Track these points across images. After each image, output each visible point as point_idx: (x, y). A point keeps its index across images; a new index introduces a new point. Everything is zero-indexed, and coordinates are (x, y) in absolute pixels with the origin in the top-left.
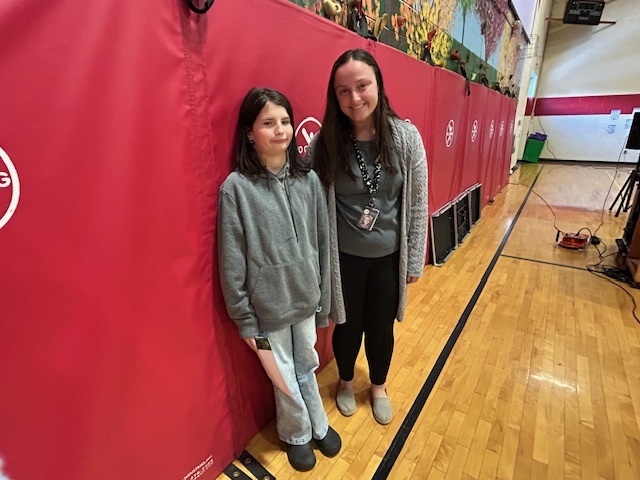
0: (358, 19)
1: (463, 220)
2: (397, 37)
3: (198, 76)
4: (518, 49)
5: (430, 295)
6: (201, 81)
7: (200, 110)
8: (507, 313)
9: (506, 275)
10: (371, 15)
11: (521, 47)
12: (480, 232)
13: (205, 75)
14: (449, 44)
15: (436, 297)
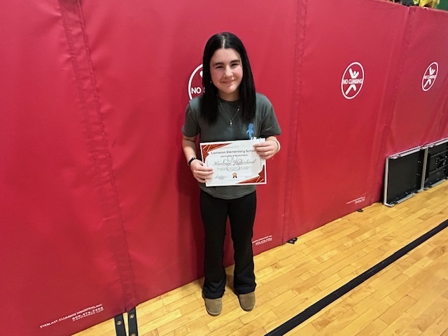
1: (440, 166)
3: (77, 30)
5: (359, 233)
7: (81, 58)
8: (441, 274)
13: (83, 29)
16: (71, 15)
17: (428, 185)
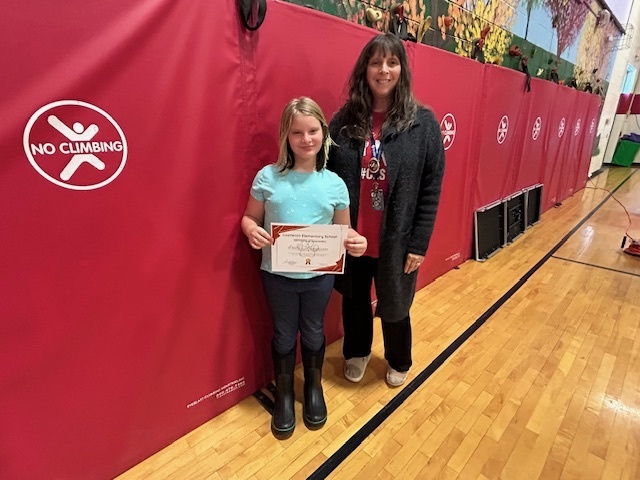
0: (398, 23)
1: (516, 220)
2: (444, 37)
3: (250, 77)
4: (607, 40)
5: (464, 286)
6: (252, 81)
7: (250, 103)
8: (540, 309)
9: (551, 275)
10: (415, 17)
11: (611, 38)
12: (536, 233)
13: (255, 76)
14: (507, 40)
15: (470, 289)
16: (247, 63)
17: (510, 240)
